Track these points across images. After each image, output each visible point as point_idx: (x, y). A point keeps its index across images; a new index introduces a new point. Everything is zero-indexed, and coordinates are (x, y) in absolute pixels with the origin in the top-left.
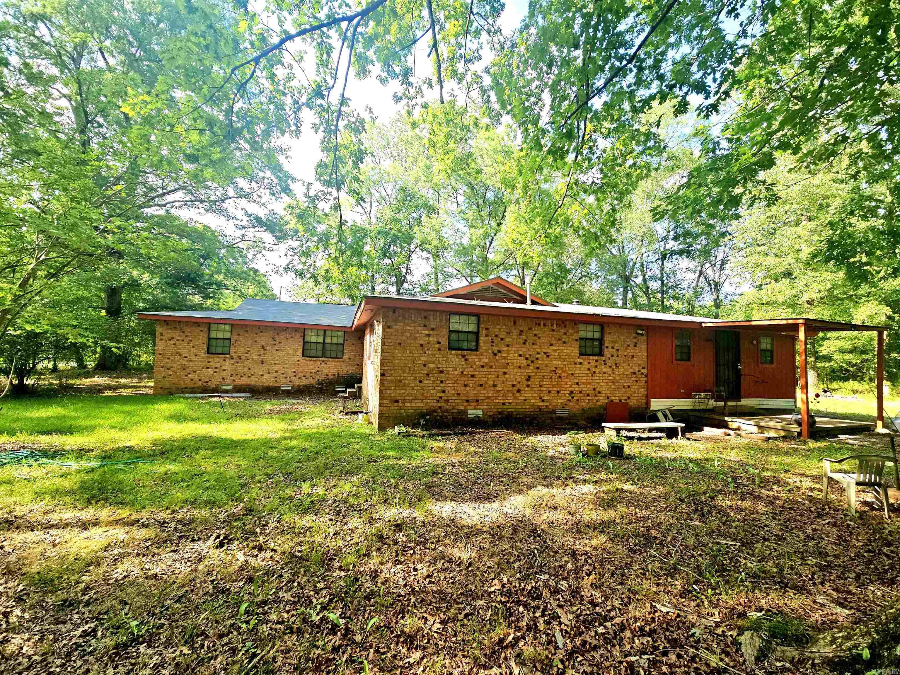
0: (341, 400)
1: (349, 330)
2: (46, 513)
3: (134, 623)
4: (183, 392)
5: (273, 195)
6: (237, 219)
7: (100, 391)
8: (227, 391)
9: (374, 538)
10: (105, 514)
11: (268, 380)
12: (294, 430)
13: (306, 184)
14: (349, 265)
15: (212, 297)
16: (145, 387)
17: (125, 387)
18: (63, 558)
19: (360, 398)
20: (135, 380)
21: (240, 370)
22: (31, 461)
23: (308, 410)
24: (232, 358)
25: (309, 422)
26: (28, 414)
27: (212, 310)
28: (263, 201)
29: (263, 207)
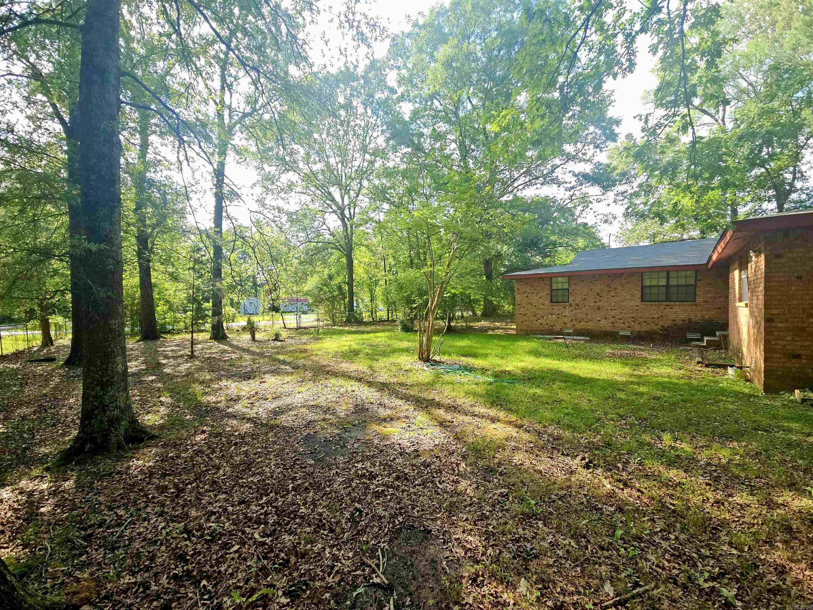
0: (696, 350)
1: (704, 268)
2: (471, 406)
3: (533, 502)
4: (535, 334)
5: (597, 147)
6: (566, 183)
7: (486, 331)
8: (569, 334)
9: (777, 526)
10: (502, 415)
11: (605, 325)
12: (640, 376)
13: (643, 117)
14: (705, 189)
15: (549, 256)
16: (511, 329)
17: (498, 328)
18: (484, 438)
19: (726, 349)
20: (504, 324)
21: (579, 316)
22: (460, 372)
23: (654, 357)
24: (571, 305)
25: (656, 370)
26: (455, 344)
27: (550, 266)
28: (587, 157)
29: (589, 163)
